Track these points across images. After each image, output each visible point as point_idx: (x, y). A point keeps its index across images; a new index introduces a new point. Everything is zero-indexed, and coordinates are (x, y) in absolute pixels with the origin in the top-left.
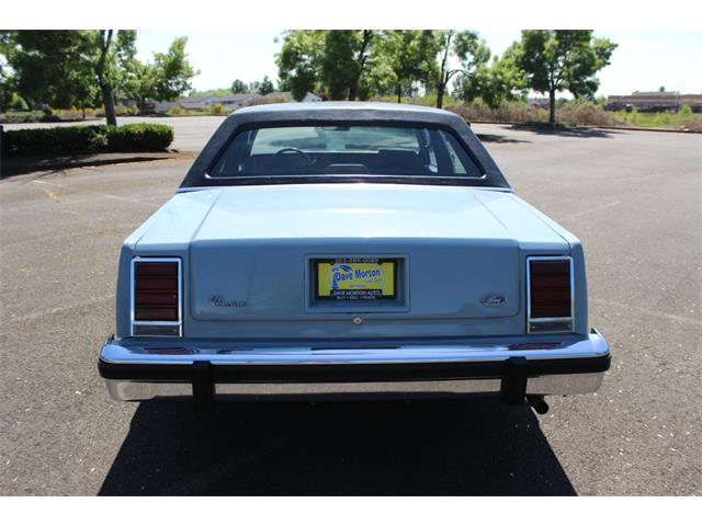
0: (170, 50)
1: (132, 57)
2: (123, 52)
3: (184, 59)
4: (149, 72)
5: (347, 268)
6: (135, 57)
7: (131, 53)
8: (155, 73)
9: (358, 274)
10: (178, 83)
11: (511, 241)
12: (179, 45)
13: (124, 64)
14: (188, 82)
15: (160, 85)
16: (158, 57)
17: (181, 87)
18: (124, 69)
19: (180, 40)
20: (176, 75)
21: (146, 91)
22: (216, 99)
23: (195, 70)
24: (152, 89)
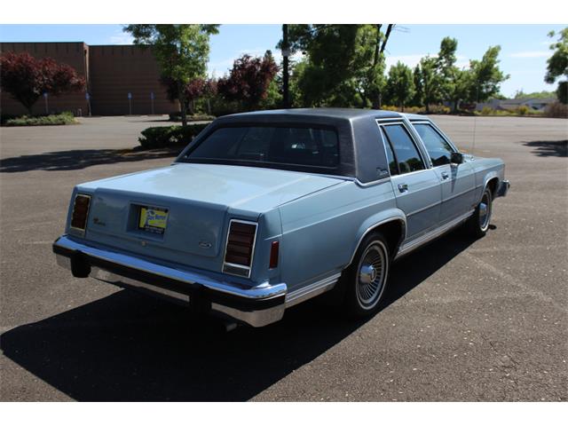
0: (484, 58)
1: (451, 64)
2: (444, 60)
3: (495, 66)
4: (464, 77)
5: (153, 213)
6: (454, 64)
7: (451, 61)
8: (468, 77)
9: (157, 217)
10: (487, 87)
11: (224, 206)
12: (493, 53)
13: (444, 70)
14: (497, 86)
15: (473, 88)
16: (473, 64)
17: (490, 90)
18: (443, 75)
19: (494, 49)
20: (487, 80)
21: (459, 93)
22: (536, 102)
23: (504, 75)
24: (464, 91)
